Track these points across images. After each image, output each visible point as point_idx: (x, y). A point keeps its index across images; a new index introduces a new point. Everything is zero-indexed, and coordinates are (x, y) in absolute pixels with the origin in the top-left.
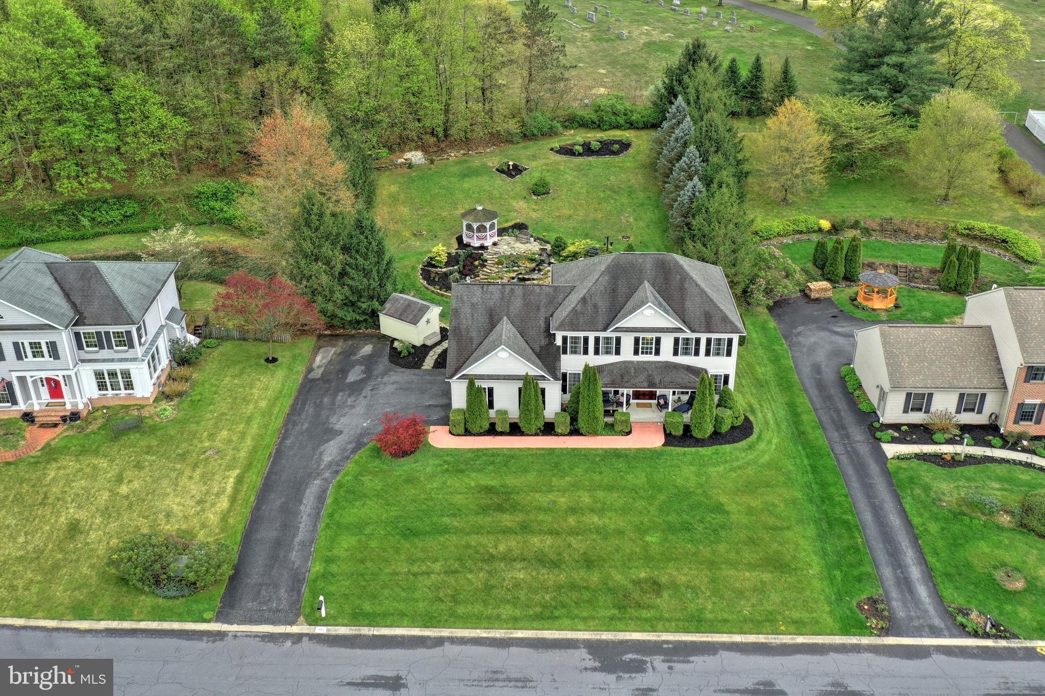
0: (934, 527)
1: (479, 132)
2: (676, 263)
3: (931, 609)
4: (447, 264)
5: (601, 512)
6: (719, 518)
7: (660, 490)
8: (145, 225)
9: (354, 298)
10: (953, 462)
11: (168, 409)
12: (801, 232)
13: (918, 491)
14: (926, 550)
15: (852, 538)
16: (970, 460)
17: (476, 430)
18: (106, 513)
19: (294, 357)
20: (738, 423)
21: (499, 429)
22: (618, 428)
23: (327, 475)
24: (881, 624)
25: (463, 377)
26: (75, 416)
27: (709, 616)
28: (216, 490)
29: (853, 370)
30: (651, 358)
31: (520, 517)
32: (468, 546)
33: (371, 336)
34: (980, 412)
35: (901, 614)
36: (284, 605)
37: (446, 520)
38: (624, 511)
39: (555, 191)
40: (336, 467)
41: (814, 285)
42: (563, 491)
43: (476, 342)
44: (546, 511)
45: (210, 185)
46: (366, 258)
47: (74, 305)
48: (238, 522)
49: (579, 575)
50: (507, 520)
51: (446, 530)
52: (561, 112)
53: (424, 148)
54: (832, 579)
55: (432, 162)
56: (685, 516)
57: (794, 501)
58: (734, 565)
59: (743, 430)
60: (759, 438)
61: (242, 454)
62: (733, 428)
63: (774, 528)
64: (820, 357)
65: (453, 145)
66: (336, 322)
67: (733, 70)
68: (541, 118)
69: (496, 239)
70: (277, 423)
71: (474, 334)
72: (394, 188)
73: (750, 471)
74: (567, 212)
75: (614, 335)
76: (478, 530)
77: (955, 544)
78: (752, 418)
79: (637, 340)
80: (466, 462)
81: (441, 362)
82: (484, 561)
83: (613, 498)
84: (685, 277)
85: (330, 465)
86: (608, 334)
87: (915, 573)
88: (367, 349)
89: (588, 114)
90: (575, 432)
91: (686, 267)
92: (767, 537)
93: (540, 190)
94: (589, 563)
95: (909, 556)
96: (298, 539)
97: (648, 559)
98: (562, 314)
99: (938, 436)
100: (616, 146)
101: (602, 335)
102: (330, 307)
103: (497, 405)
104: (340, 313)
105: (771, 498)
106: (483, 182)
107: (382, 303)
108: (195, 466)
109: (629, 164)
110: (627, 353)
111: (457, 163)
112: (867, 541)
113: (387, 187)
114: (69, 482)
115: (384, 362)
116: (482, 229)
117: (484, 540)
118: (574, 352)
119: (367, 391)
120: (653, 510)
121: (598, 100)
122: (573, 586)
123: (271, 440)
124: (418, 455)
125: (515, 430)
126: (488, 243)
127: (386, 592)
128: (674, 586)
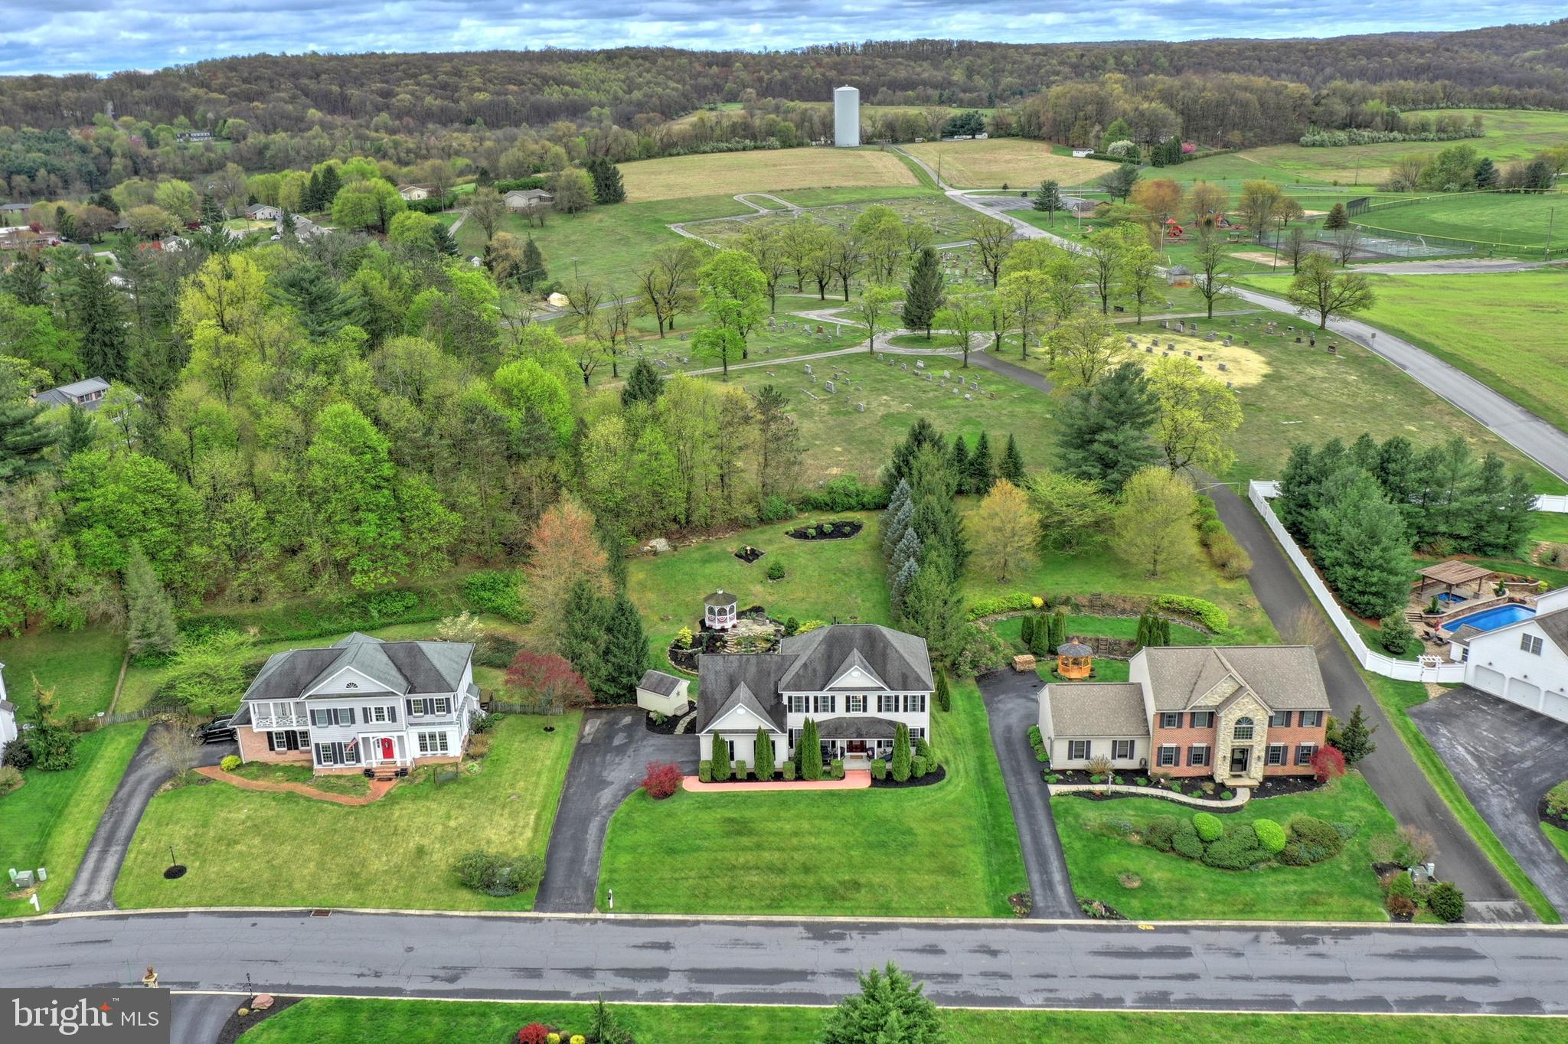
0: (1078, 845)
1: (720, 519)
2: (881, 634)
3: (1064, 901)
4: (692, 646)
5: (817, 835)
6: (908, 839)
7: (864, 819)
8: (424, 615)
9: (615, 674)
10: (1102, 797)
11: (475, 766)
12: (1015, 609)
13: (1070, 819)
14: (1068, 861)
15: (1013, 853)
16: (1116, 795)
17: (721, 777)
18: (443, 839)
19: (567, 727)
20: (932, 770)
21: (739, 777)
22: (834, 774)
23: (604, 813)
24: (1024, 910)
25: (710, 731)
26: (403, 773)
27: (894, 905)
28: (521, 823)
29: (1038, 730)
30: (860, 714)
31: (755, 839)
32: (716, 860)
33: (630, 709)
34: (1131, 757)
35: (1041, 904)
36: (582, 900)
37: (698, 842)
38: (835, 833)
39: (790, 574)
40: (612, 808)
41: (1018, 658)
42: (788, 821)
43: (719, 703)
44: (774, 834)
45: (479, 576)
46: (626, 637)
47: (406, 677)
48: (541, 848)
49: (799, 879)
50: (745, 841)
51: (699, 849)
52: (795, 496)
53: (668, 536)
54: (992, 881)
55: (675, 549)
56: (883, 838)
57: (970, 828)
58: (916, 871)
59: (936, 775)
60: (949, 782)
61: (537, 799)
62: (928, 774)
63: (952, 846)
64: (1014, 720)
65: (694, 531)
66: (601, 695)
67: (960, 449)
68: (777, 503)
69: (735, 621)
70: (561, 776)
71: (718, 697)
72: (641, 576)
73: (937, 805)
74: (800, 595)
75: (829, 694)
76: (723, 849)
77: (1092, 856)
78: (945, 768)
79: (848, 698)
80: (713, 801)
81: (691, 728)
82: (728, 869)
83: (827, 825)
84: (887, 644)
85: (606, 807)
86: (825, 693)
87: (1057, 877)
88: (628, 720)
89: (822, 496)
90: (799, 778)
91: (889, 636)
92: (944, 852)
93: (775, 574)
94: (806, 869)
95: (1055, 865)
96: (588, 857)
97: (851, 866)
98: (787, 678)
99: (1094, 778)
100: (848, 529)
101: (820, 694)
102: (596, 682)
103: (737, 757)
104: (605, 687)
105: (951, 825)
106: (723, 568)
107: (639, 678)
108: (504, 807)
109: (859, 547)
110: (840, 711)
111: (698, 549)
112: (1024, 856)
113: (636, 574)
114: (411, 819)
115: (643, 729)
116: (722, 612)
117: (727, 855)
118: (798, 710)
119: (630, 752)
120: (857, 833)
121: (831, 483)
122: (794, 886)
123: (557, 789)
124: (674, 797)
125: (752, 777)
126: (728, 625)
127: (656, 891)
128: (870, 886)
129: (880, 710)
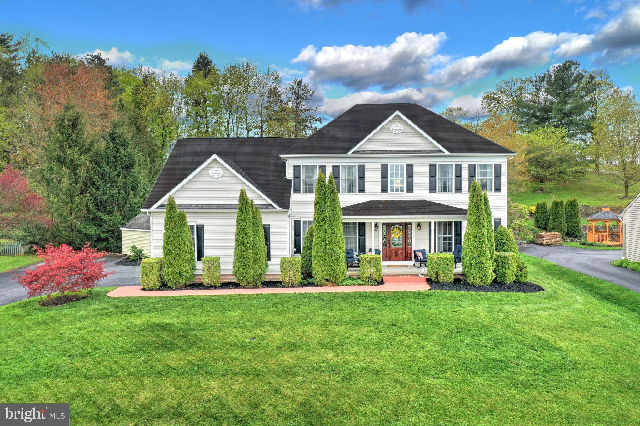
25: (164, 206)
30: (403, 195)
41: (544, 233)
59: (531, 287)
62: (517, 282)
75: (357, 162)
79: (384, 169)
86: (349, 157)
101: (341, 161)
110: (373, 190)
129: (433, 189)
